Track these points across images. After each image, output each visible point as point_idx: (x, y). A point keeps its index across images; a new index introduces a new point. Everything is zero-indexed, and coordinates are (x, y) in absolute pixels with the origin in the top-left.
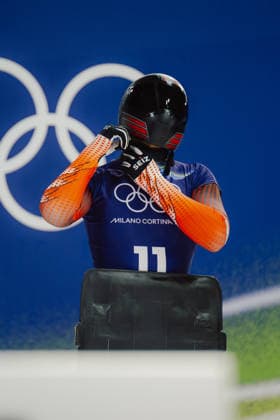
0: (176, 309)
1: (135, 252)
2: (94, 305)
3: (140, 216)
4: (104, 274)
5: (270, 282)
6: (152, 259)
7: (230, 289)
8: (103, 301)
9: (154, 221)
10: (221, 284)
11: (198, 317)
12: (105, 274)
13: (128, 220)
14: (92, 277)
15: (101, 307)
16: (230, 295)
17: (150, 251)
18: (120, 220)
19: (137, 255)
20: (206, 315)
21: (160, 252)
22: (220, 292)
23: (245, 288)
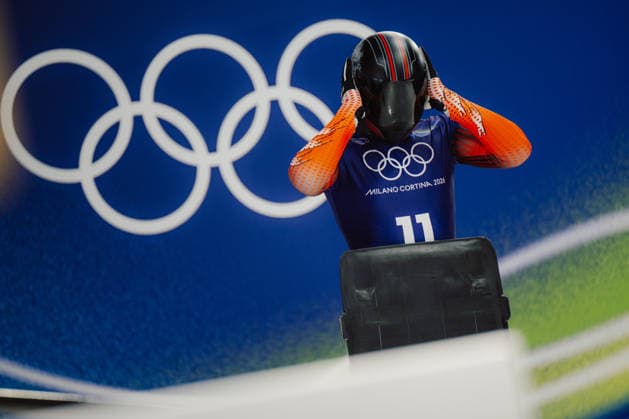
0: (448, 280)
1: (398, 224)
2: (357, 291)
3: (397, 183)
4: (362, 254)
5: (544, 231)
6: (418, 229)
7: (501, 246)
8: (367, 285)
9: (412, 187)
10: (492, 244)
11: (474, 285)
12: (364, 254)
13: (384, 191)
14: (349, 260)
15: (365, 292)
16: (503, 254)
17: (413, 220)
18: (376, 191)
19: (401, 227)
20: (481, 281)
21: (424, 219)
22: (494, 252)
23: (518, 242)
